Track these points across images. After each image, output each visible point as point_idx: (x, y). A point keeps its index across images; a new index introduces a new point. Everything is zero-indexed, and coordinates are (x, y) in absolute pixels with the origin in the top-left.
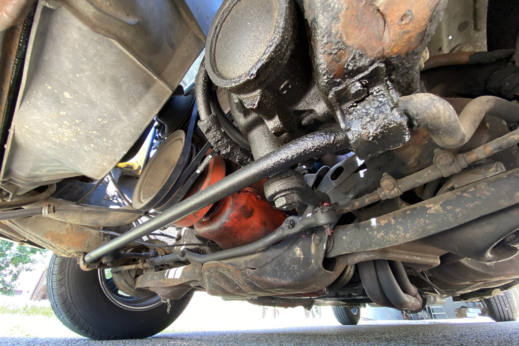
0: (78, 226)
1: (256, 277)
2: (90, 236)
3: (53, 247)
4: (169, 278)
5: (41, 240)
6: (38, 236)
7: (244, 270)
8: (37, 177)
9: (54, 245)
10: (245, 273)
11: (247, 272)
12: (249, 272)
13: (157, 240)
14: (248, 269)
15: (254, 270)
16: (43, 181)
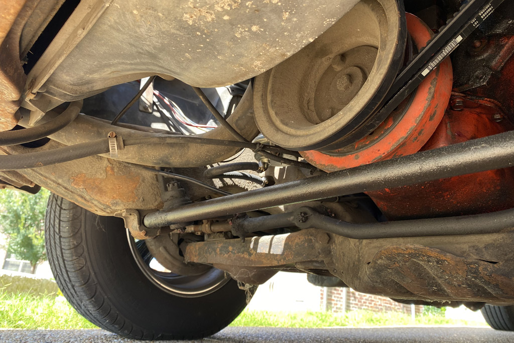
0: (120, 163)
1: (499, 278)
2: (143, 181)
3: (85, 200)
4: (259, 251)
5: (66, 188)
6: (60, 181)
7: (476, 263)
8: (88, 82)
9: (88, 197)
10: (477, 269)
11: (480, 269)
12: (485, 269)
13: (236, 186)
14: (483, 262)
15: (495, 265)
16: (95, 88)
